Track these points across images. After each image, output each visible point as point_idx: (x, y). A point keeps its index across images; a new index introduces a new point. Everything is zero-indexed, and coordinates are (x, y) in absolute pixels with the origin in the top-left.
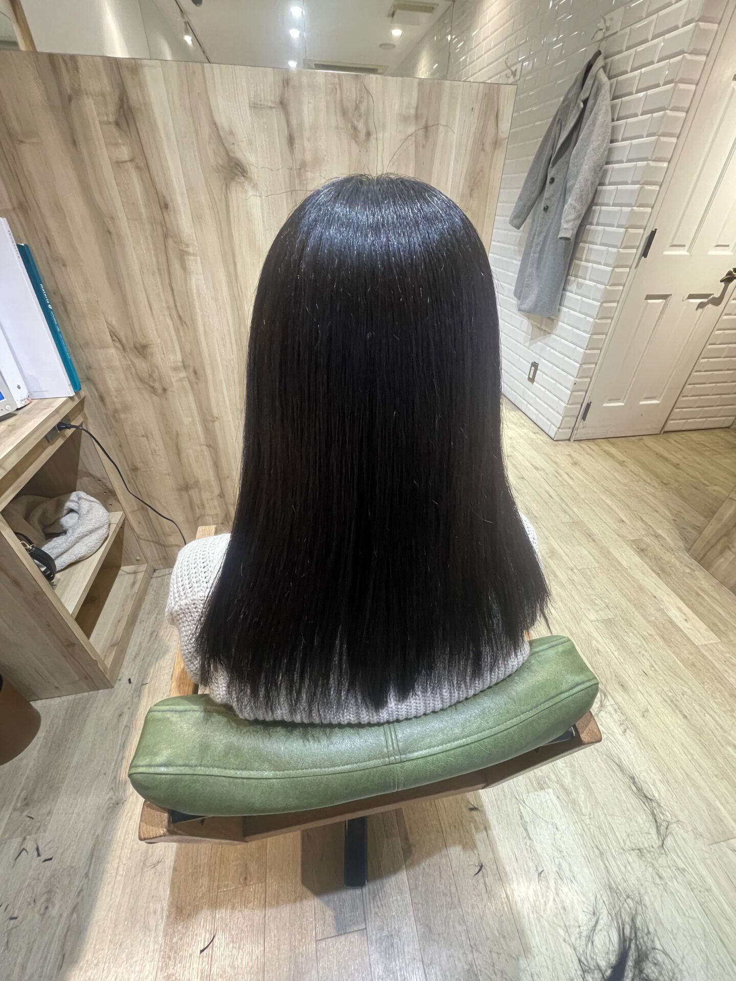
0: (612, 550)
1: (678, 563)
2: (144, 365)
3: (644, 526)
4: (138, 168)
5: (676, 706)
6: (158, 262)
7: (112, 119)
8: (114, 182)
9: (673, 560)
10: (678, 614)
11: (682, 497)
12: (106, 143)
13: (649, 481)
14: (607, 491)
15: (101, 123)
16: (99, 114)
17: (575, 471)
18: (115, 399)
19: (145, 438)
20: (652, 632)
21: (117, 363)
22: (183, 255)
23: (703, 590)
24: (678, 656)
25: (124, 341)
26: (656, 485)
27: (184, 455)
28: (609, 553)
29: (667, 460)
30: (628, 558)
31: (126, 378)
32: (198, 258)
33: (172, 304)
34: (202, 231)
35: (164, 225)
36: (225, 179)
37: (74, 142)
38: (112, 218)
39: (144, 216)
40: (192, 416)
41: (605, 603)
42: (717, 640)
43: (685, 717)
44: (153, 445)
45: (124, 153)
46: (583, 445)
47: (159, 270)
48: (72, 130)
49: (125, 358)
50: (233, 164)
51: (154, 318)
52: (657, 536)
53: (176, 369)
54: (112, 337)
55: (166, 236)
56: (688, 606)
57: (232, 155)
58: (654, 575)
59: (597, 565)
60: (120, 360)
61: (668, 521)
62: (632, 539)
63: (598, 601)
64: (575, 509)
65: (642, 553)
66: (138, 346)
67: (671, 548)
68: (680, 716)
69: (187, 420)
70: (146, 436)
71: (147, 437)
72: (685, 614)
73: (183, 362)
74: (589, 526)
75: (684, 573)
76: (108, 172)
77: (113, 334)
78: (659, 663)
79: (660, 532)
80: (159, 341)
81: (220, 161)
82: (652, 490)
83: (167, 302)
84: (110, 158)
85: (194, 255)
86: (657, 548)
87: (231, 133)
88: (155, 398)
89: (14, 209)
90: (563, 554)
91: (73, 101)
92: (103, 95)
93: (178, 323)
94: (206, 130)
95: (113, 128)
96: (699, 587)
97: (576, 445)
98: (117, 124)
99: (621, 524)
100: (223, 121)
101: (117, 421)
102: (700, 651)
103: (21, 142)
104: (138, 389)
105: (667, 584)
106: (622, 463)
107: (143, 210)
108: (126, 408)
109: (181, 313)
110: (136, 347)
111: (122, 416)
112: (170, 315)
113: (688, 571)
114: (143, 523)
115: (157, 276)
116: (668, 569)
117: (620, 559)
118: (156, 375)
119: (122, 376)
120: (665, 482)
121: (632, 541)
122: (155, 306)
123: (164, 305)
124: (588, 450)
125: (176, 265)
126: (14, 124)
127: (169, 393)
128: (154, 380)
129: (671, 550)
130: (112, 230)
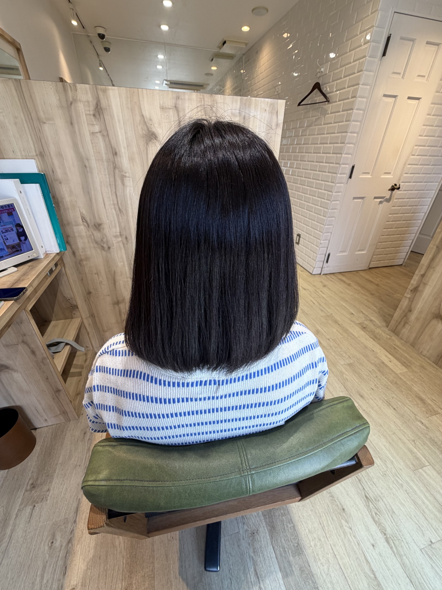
1: (383, 334)
2: (99, 234)
4: (103, 135)
5: (389, 404)
7: (91, 113)
8: (90, 142)
9: (381, 332)
10: (386, 359)
11: (382, 300)
12: (88, 124)
13: (364, 293)
14: (343, 299)
16: (85, 110)
17: (325, 290)
18: (81, 253)
21: (84, 234)
22: (123, 177)
23: (397, 346)
24: (388, 379)
25: (89, 221)
26: (368, 295)
27: (117, 284)
28: (347, 330)
29: (372, 282)
30: (357, 332)
31: (88, 242)
32: (131, 179)
33: (116, 202)
34: (134, 165)
35: (114, 163)
36: (146, 141)
37: (72, 124)
38: (88, 160)
39: (104, 158)
40: (123, 262)
42: (406, 370)
43: (394, 409)
44: (101, 279)
45: (97, 129)
46: (328, 276)
47: (110, 185)
48: (71, 117)
49: (88, 231)
50: (150, 134)
51: (106, 210)
52: (371, 321)
53: (116, 237)
54: (82, 220)
55: (115, 168)
56: (390, 354)
57: (150, 129)
58: (372, 340)
59: (342, 336)
60: (86, 232)
61: (376, 313)
62: (358, 322)
64: (327, 309)
65: (364, 329)
66: (96, 224)
68: (392, 409)
69: (120, 264)
71: (98, 275)
72: (389, 358)
73: (120, 233)
74: (336, 317)
75: (387, 338)
77: (83, 218)
78: (379, 384)
79: (372, 318)
80: (108, 221)
81: (144, 132)
82: (366, 298)
83: (113, 201)
84: (89, 132)
85: (129, 177)
86: (372, 327)
87: (151, 120)
89: (37, 155)
90: (323, 332)
91: (73, 105)
92: (88, 102)
93: (119, 212)
94: (138, 118)
95: (92, 117)
96: (395, 345)
97: (324, 277)
98: (94, 115)
100: (146, 114)
101: (81, 266)
102: (398, 376)
103: (45, 123)
104: (94, 247)
105: (379, 344)
106: (349, 285)
107: (104, 156)
108: (87, 259)
110: (95, 225)
111: (85, 263)
113: (389, 337)
115: (109, 187)
116: (378, 337)
117: (353, 333)
118: (105, 240)
119: (86, 241)
120: (372, 293)
122: (107, 203)
123: (112, 202)
124: (331, 279)
125: (119, 182)
126: (42, 115)
127: (111, 249)
128: (104, 243)
129: (379, 327)
130: (87, 165)
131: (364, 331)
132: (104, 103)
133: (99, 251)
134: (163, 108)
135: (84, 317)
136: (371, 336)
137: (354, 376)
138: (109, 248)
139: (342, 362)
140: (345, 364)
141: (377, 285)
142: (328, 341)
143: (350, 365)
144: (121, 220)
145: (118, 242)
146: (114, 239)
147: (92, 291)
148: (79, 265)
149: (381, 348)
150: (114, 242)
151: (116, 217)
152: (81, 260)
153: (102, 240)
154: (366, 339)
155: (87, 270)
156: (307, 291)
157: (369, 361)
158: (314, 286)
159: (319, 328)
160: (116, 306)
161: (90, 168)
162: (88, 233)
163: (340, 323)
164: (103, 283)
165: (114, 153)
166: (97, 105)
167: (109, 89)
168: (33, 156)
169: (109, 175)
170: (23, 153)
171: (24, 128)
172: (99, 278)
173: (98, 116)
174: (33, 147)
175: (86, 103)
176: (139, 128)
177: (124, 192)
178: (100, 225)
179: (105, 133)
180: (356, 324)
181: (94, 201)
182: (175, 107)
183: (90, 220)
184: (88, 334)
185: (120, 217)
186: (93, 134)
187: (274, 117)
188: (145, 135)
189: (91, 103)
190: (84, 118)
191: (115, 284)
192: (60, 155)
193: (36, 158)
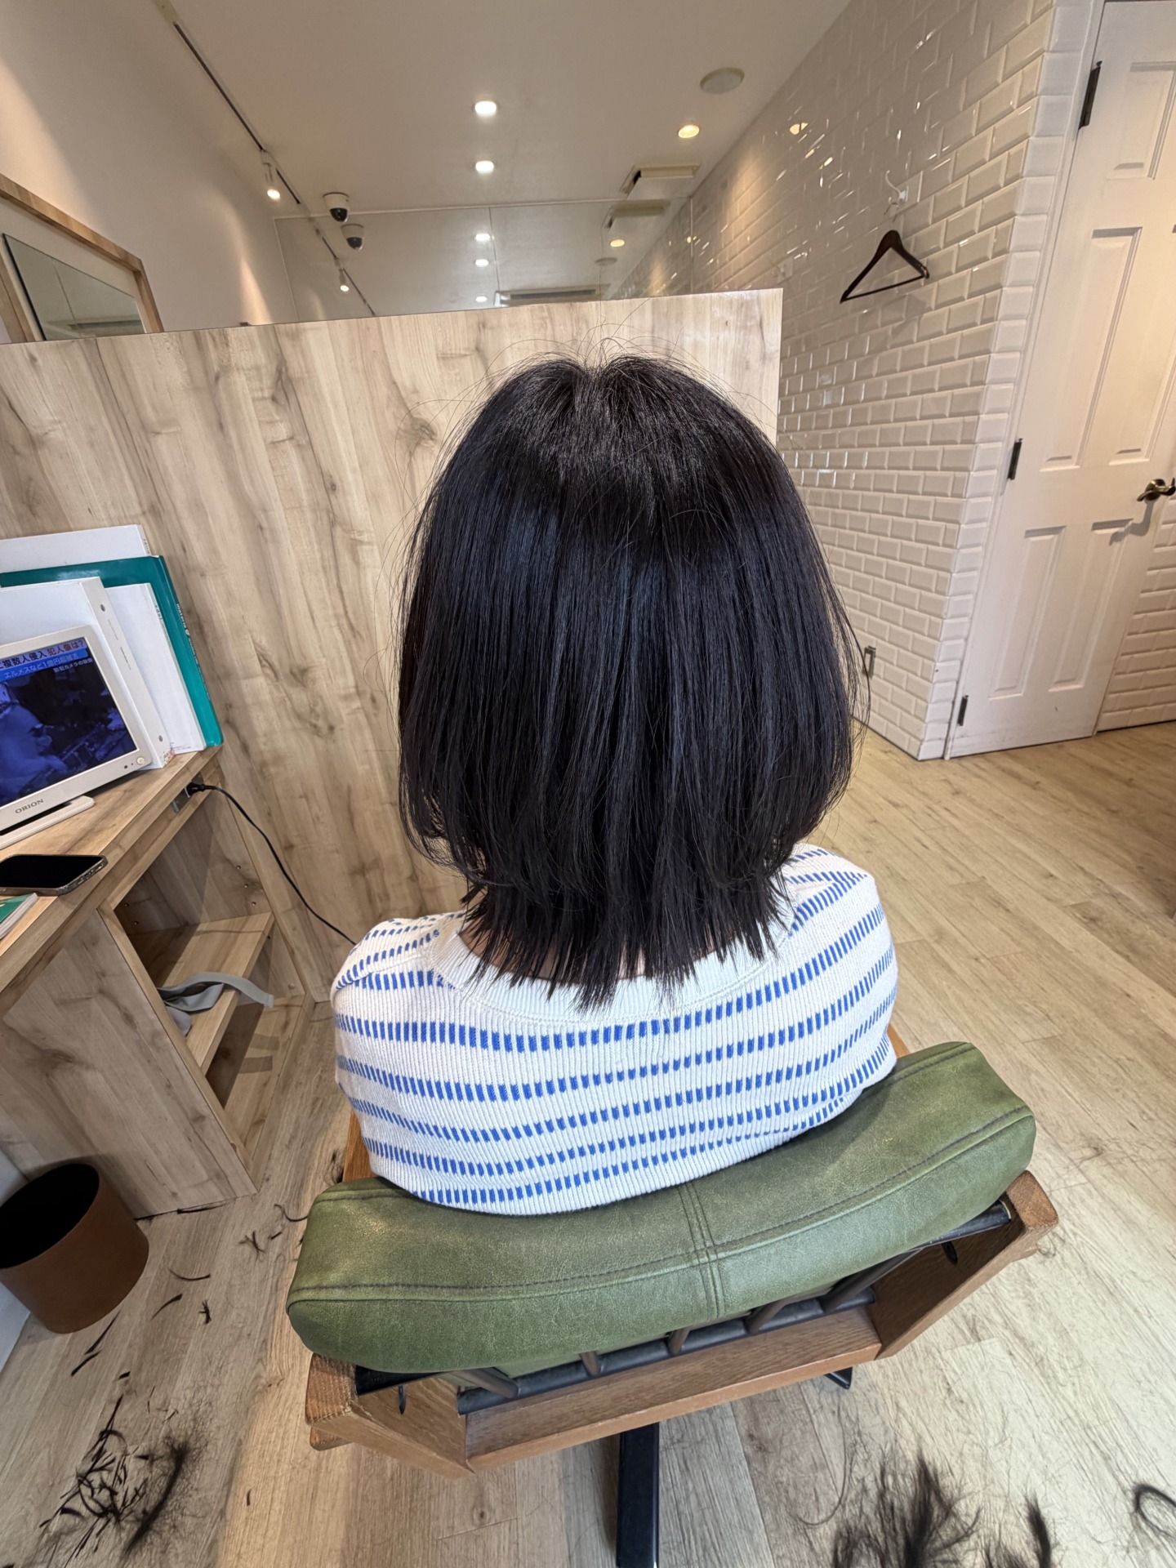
0: (1041, 924)
1: (1158, 937)
3: (1089, 881)
4: (299, 446)
6: (322, 558)
7: (267, 394)
8: (268, 467)
9: (1149, 932)
11: (1147, 830)
13: (1085, 809)
14: (1019, 831)
15: (254, 400)
16: (251, 390)
17: (959, 804)
18: (262, 747)
19: (304, 800)
20: (1133, 1053)
22: (354, 546)
26: (1099, 814)
27: (358, 820)
28: (1036, 928)
29: (1111, 774)
31: (279, 717)
32: (375, 547)
33: (341, 611)
34: (380, 512)
35: (330, 511)
37: (221, 427)
38: (265, 511)
39: (305, 503)
40: (370, 763)
41: (1043, 1011)
44: (315, 808)
45: (282, 431)
47: (324, 568)
48: (218, 411)
49: (278, 689)
50: (417, 427)
51: (318, 632)
52: (1115, 896)
55: (333, 524)
58: (1120, 959)
59: (1019, 949)
63: (1030, 1009)
64: (967, 863)
65: (1093, 926)
66: (295, 671)
67: (1142, 913)
69: (361, 769)
70: (305, 796)
71: (307, 799)
73: (357, 687)
74: (995, 887)
76: (261, 456)
77: (263, 658)
79: (1119, 889)
80: (324, 660)
83: (334, 608)
84: (265, 441)
85: (369, 543)
86: (1119, 915)
87: (416, 391)
88: (319, 742)
89: (144, 513)
90: (957, 934)
91: (221, 381)
92: (257, 368)
94: (383, 391)
95: (269, 404)
97: (955, 765)
98: (274, 399)
99: (1050, 880)
100: (403, 378)
101: (265, 778)
103: (158, 433)
104: (294, 729)
105: (1147, 972)
106: (1035, 786)
107: (304, 496)
108: (278, 759)
109: (353, 622)
110: (292, 673)
111: (273, 770)
112: (339, 625)
114: (299, 927)
115: (321, 575)
116: (1142, 948)
117: (1056, 937)
118: (318, 709)
119: (273, 713)
120: (1114, 808)
121: (1073, 906)
122: (319, 615)
123: (331, 612)
124: (976, 770)
125: (346, 559)
126: (150, 414)
127: (337, 731)
128: (317, 716)
129: (1144, 917)
130: (265, 525)
131: (1092, 931)
132: (295, 366)
133: (306, 737)
134: (444, 358)
135: (279, 909)
136: (1118, 947)
137: (1065, 1079)
138: (331, 728)
139: (1023, 1034)
140: (1035, 1040)
141: (1129, 782)
142: (973, 963)
143: (1051, 1042)
144: (357, 656)
145: (354, 712)
146: (341, 705)
147: (295, 841)
148: (259, 778)
149: (1155, 986)
150: (344, 713)
151: (343, 649)
152: (264, 764)
153: (312, 710)
154: (1102, 958)
155: (279, 791)
156: (904, 810)
157: (1114, 1029)
158: (925, 794)
159: (945, 924)
160: (358, 877)
161: (272, 530)
162: (276, 694)
163: (1010, 907)
164: (322, 820)
165: (329, 486)
166: (279, 372)
167: (305, 330)
168: (136, 516)
169: (319, 543)
170: (112, 512)
171: (112, 450)
172: (310, 808)
173: (283, 400)
174: (134, 495)
175: (253, 373)
176: (388, 415)
177: (359, 582)
178: (304, 671)
179: (304, 440)
180: (1064, 908)
181: (286, 613)
182: (477, 349)
183: (280, 660)
184: (292, 953)
185: (355, 649)
186: (274, 444)
187: (755, 337)
188: (405, 432)
189: (263, 371)
190: (249, 410)
191: (352, 821)
192: (198, 507)
193: (142, 519)
